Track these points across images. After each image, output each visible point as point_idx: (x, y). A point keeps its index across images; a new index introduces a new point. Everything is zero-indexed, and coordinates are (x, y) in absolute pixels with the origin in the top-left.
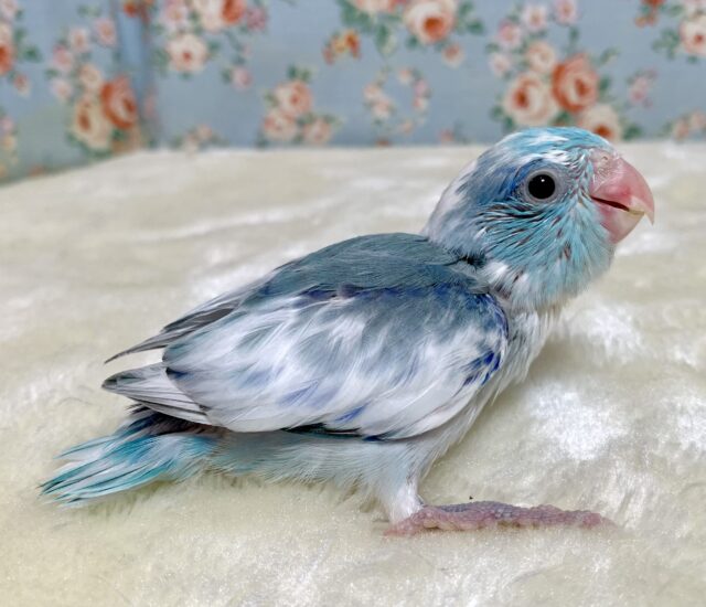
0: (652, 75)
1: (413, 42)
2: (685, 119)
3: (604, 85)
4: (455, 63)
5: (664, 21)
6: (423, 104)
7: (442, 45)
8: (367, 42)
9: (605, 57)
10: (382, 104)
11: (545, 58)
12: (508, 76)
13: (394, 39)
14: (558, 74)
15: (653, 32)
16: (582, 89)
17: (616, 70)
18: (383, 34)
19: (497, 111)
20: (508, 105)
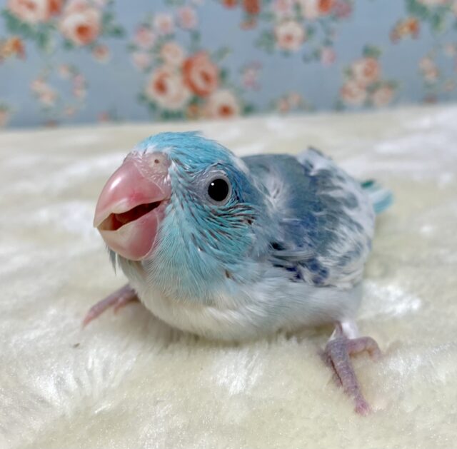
0: (257, 66)
1: (68, 45)
2: (285, 98)
3: (223, 75)
4: (104, 60)
5: (262, 25)
6: (82, 93)
7: (92, 46)
9: (222, 52)
10: (47, 95)
11: (175, 55)
12: (148, 70)
13: (53, 43)
14: (187, 67)
15: (254, 34)
16: (206, 78)
17: (230, 62)
18: (42, 39)
19: (142, 98)
20: (151, 92)
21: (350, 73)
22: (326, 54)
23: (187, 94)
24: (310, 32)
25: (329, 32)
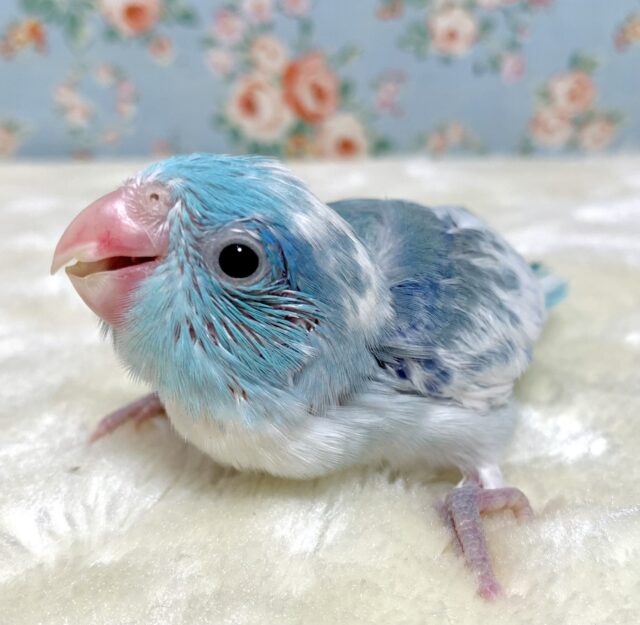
0: (400, 78)
1: (111, 34)
2: (442, 130)
3: (345, 90)
4: (165, 60)
5: (410, 13)
6: (130, 110)
7: (149, 39)
8: (54, 33)
9: (345, 55)
10: (77, 110)
11: (273, 57)
12: (230, 77)
13: (89, 30)
14: (290, 75)
15: (397, 27)
16: (319, 93)
17: (356, 70)
18: (73, 24)
19: (220, 120)
20: (234, 113)
21: (547, 96)
22: (509, 64)
23: (288, 118)
24: (486, 27)
25: (517, 29)
